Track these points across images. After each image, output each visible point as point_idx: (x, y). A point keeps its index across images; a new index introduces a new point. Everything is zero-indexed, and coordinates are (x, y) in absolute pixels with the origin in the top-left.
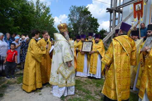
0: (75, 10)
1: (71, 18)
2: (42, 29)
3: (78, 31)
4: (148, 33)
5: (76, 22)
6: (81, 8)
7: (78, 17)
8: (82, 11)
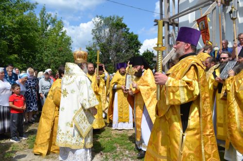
0: (102, 22)
1: (96, 36)
2: (55, 56)
3: (109, 55)
4: (222, 60)
5: (104, 41)
6: (111, 19)
7: (108, 34)
8: (113, 24)
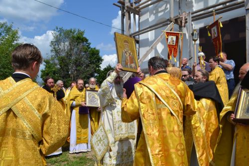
0: (62, 34)
3: (68, 69)
5: (63, 54)
6: (71, 32)
7: (68, 47)
8: (73, 37)
